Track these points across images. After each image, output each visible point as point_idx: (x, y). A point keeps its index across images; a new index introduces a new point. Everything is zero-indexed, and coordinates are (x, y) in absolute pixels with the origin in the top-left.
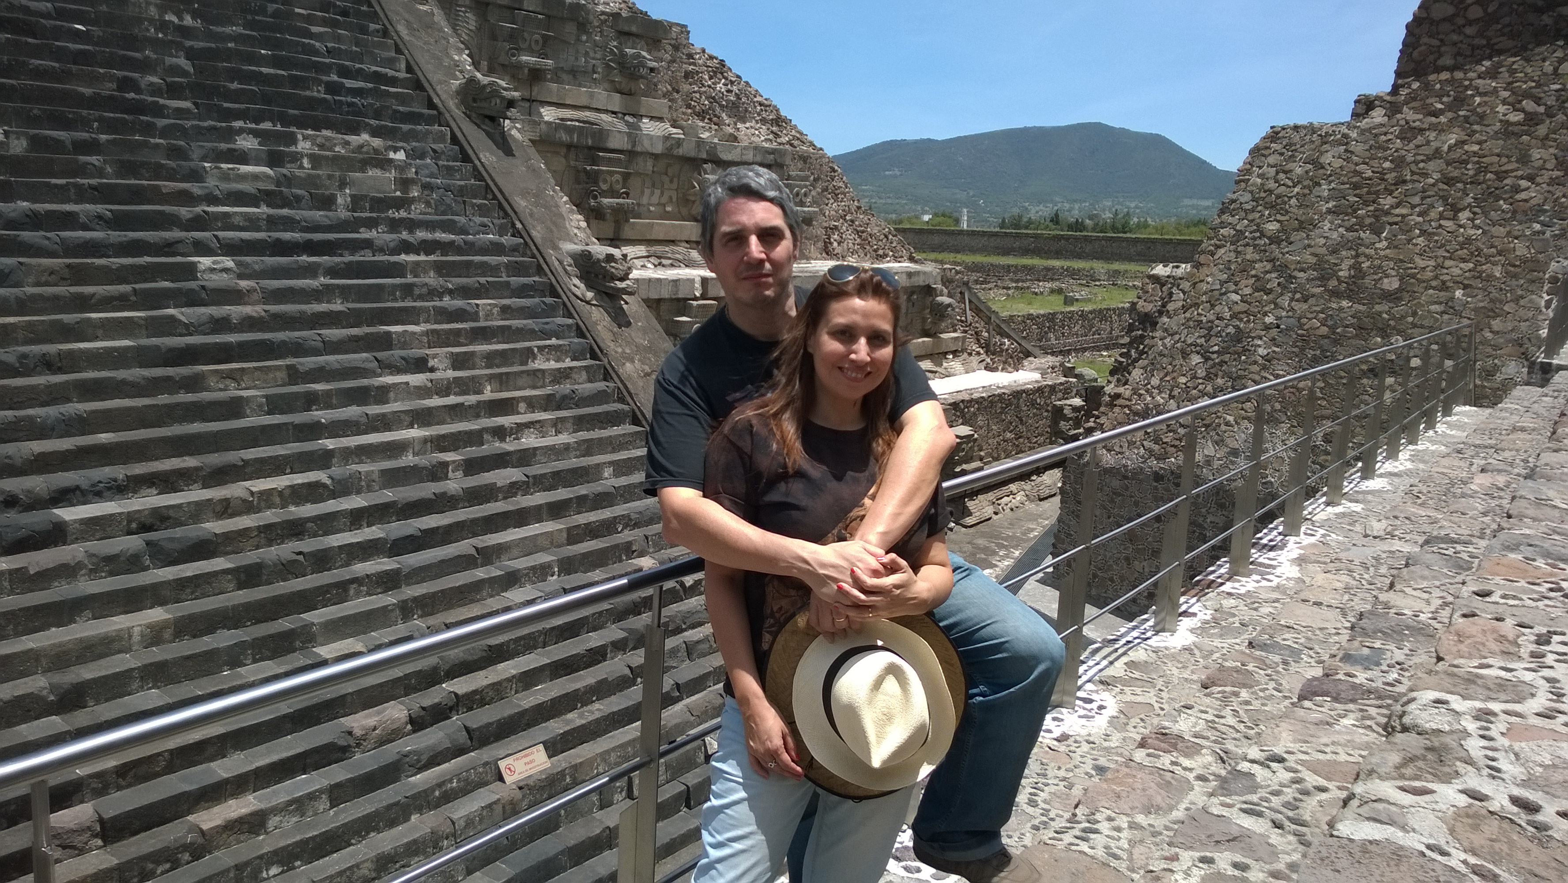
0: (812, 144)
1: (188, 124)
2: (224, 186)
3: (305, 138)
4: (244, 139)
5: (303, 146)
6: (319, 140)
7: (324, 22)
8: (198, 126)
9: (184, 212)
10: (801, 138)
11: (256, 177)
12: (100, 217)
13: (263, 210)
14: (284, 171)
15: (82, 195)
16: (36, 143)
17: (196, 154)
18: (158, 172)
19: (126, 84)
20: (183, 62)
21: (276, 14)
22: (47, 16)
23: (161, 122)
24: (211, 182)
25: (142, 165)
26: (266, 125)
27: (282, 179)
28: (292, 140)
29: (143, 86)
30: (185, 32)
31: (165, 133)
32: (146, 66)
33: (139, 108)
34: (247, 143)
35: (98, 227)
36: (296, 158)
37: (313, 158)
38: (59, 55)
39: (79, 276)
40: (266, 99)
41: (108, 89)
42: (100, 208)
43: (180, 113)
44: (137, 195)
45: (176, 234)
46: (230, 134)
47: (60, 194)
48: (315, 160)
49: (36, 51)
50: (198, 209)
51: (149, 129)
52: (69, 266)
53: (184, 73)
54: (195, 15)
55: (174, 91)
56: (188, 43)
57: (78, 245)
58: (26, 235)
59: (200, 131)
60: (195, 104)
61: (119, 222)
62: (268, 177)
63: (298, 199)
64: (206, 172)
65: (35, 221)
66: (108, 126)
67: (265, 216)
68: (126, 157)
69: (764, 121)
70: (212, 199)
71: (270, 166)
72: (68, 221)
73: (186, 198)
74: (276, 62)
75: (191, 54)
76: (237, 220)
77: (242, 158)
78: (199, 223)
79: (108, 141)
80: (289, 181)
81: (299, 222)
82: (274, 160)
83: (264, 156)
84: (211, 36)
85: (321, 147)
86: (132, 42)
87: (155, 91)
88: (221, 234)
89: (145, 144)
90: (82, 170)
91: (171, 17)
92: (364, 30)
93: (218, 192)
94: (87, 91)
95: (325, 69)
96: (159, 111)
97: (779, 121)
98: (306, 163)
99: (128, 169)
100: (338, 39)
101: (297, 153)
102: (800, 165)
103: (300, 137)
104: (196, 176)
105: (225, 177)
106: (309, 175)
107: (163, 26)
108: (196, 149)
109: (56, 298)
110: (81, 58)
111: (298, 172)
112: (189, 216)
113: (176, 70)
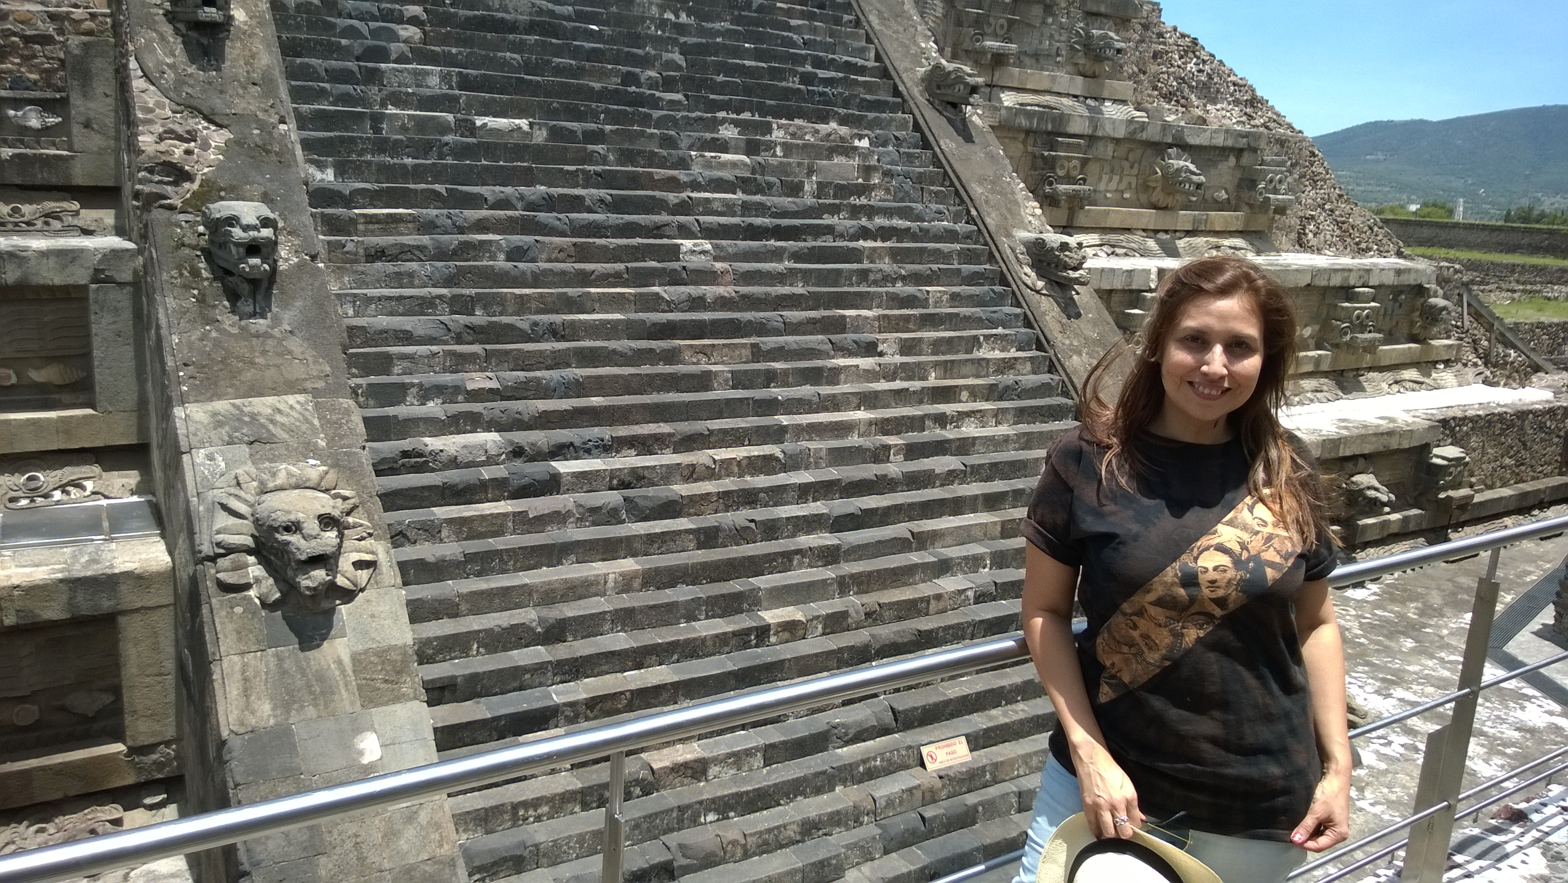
0: (1290, 126)
1: (679, 115)
2: (707, 173)
3: (780, 127)
4: (726, 129)
5: (778, 135)
6: (791, 129)
7: (803, 15)
8: (687, 117)
9: (672, 197)
10: (1278, 119)
11: (734, 165)
12: (602, 201)
13: (739, 196)
14: (759, 159)
15: (589, 181)
16: (555, 133)
17: (684, 144)
18: (652, 160)
19: (629, 79)
20: (677, 57)
21: (761, 9)
22: (568, 18)
23: (657, 114)
24: (696, 170)
25: (639, 152)
26: (746, 116)
27: (757, 167)
28: (767, 129)
29: (643, 80)
30: (681, 29)
31: (658, 123)
32: (646, 62)
33: (638, 101)
34: (728, 132)
35: (600, 210)
36: (770, 146)
37: (786, 146)
38: (576, 53)
39: (583, 254)
40: (747, 90)
41: (614, 83)
42: (603, 193)
43: (674, 104)
44: (634, 181)
45: (664, 218)
46: (714, 125)
47: (571, 179)
48: (788, 148)
49: (559, 52)
50: (684, 195)
51: (646, 120)
52: (575, 245)
53: (677, 68)
54: (689, 12)
55: (668, 84)
56: (683, 39)
57: (583, 226)
58: (542, 216)
59: (689, 123)
60: (686, 96)
61: (618, 206)
62: (745, 164)
63: (770, 186)
64: (692, 160)
65: (550, 204)
66: (614, 118)
67: (740, 202)
68: (626, 146)
69: (1237, 102)
70: (695, 186)
71: (748, 155)
72: (576, 204)
73: (673, 184)
74: (758, 55)
75: (685, 50)
76: (716, 206)
77: (723, 146)
78: (684, 208)
79: (611, 131)
80: (762, 168)
81: (769, 208)
82: (752, 148)
83: (743, 145)
84: (702, 32)
85: (793, 135)
86: (637, 40)
87: (653, 84)
88: (701, 218)
89: (642, 134)
90: (589, 158)
91: (669, 15)
92: (838, 21)
93: (701, 179)
94: (597, 86)
95: (800, 60)
96: (655, 103)
97: (1255, 102)
98: (779, 151)
99: (627, 157)
100: (814, 31)
101: (772, 142)
102: (1276, 149)
103: (775, 126)
104: (683, 164)
105: (708, 165)
106: (781, 163)
107: (662, 24)
108: (685, 138)
109: (563, 273)
110: (594, 55)
111: (773, 161)
112: (677, 201)
113: (671, 65)
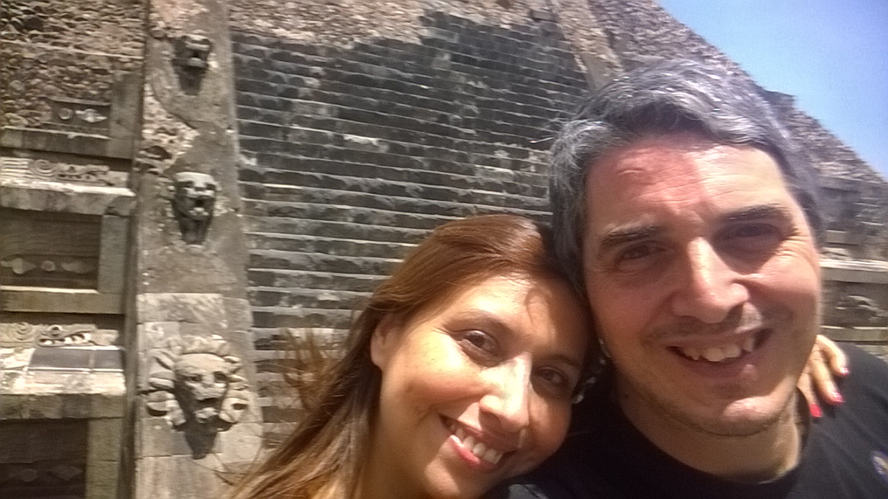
0: (879, 179)
1: (471, 142)
2: (486, 179)
3: (535, 154)
4: (500, 153)
5: (533, 159)
6: (543, 156)
7: (556, 88)
8: (476, 144)
9: (461, 192)
11: (503, 175)
12: (417, 190)
13: (505, 194)
14: (518, 172)
15: (411, 178)
16: (394, 148)
17: (473, 159)
18: (452, 168)
19: (444, 119)
20: (474, 108)
21: (529, 83)
22: (409, 80)
23: (458, 140)
24: (478, 176)
25: (444, 163)
26: (513, 146)
27: (518, 177)
28: (526, 154)
29: (450, 120)
30: (478, 91)
31: (458, 146)
32: (453, 109)
33: (447, 132)
34: (501, 155)
35: (414, 196)
36: (527, 165)
37: (537, 166)
38: (411, 101)
39: (401, 222)
40: (516, 131)
41: (432, 121)
42: (417, 185)
43: (469, 136)
44: (439, 180)
45: (455, 204)
46: (493, 150)
47: (399, 176)
49: (401, 100)
50: (469, 191)
51: (450, 144)
52: (397, 216)
53: (473, 114)
54: (485, 81)
55: (467, 124)
56: (479, 97)
57: (402, 205)
58: (379, 197)
59: (477, 147)
60: (477, 132)
61: (426, 194)
62: (509, 175)
63: (525, 189)
64: (477, 170)
65: (384, 190)
66: (430, 141)
67: (504, 198)
68: (436, 159)
69: (843, 162)
70: (477, 186)
71: (513, 169)
72: (400, 191)
73: (463, 184)
74: (524, 110)
75: (480, 104)
76: (489, 199)
77: (497, 163)
78: (468, 198)
79: (428, 149)
80: (520, 178)
81: (523, 202)
82: (515, 166)
83: (509, 163)
84: (492, 94)
85: (543, 160)
86: (450, 96)
87: (457, 123)
88: (479, 206)
89: (447, 152)
90: (412, 164)
91: (472, 83)
92: (578, 93)
93: (480, 182)
94: (421, 121)
95: (552, 115)
96: (456, 134)
97: (856, 163)
98: (533, 169)
99: (436, 165)
100: (562, 98)
101: (528, 162)
102: (871, 193)
103: (531, 153)
104: (470, 172)
105: (486, 174)
106: (534, 176)
107: (467, 87)
108: (474, 156)
109: (387, 232)
110: (422, 103)
111: (528, 174)
112: (464, 194)
113: (471, 113)
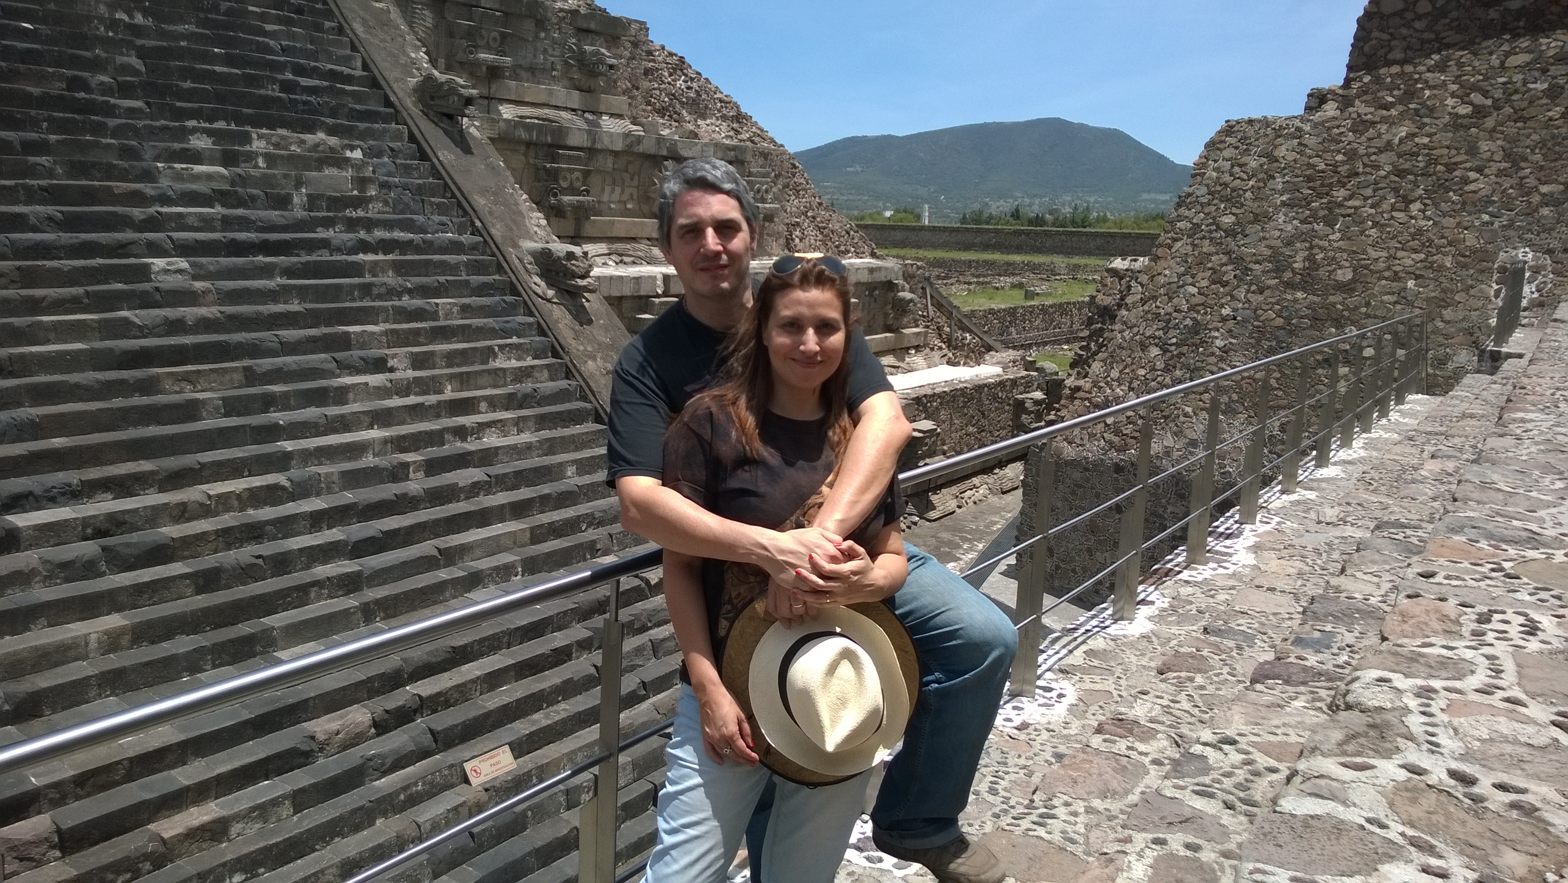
0: (772, 141)
1: (141, 124)
2: (179, 186)
3: (260, 137)
4: (198, 138)
5: (258, 145)
6: (274, 140)
7: (279, 20)
8: (151, 126)
9: (137, 213)
10: (761, 134)
11: (210, 177)
12: (50, 219)
13: (218, 210)
14: (239, 170)
15: (31, 196)
17: (148, 154)
18: (110, 172)
19: (76, 84)
20: (134, 61)
21: (229, 12)
23: (112, 122)
24: (164, 183)
25: (94, 165)
26: (220, 125)
27: (237, 179)
28: (246, 139)
29: (93, 85)
30: (136, 30)
31: (116, 132)
32: (96, 65)
33: (89, 108)
34: (201, 143)
35: (48, 229)
36: (250, 157)
37: (267, 156)
38: (6, 54)
39: (29, 278)
40: (220, 98)
41: (57, 88)
42: (49, 210)
43: (132, 112)
44: (89, 196)
45: (129, 235)
46: (184, 134)
47: (9, 195)
48: (271, 159)
50: (152, 210)
51: (99, 129)
52: (19, 268)
53: (136, 73)
54: (146, 13)
55: (125, 91)
56: (139, 42)
57: (28, 248)
59: (153, 133)
60: (147, 103)
61: (71, 223)
62: (223, 176)
63: (253, 198)
64: (160, 172)
66: (58, 126)
67: (219, 217)
68: (78, 157)
69: (724, 118)
70: (164, 200)
71: (225, 166)
72: (18, 222)
73: (138, 199)
74: (229, 60)
75: (143, 54)
76: (190, 221)
77: (196, 157)
78: (153, 224)
79: (58, 141)
80: (244, 180)
81: (254, 222)
82: (229, 159)
83: (218, 155)
84: (163, 35)
85: (277, 146)
86: (84, 41)
87: (106, 90)
88: (175, 235)
89: (97, 144)
90: (32, 171)
91: (121, 15)
92: (319, 28)
93: (171, 193)
94: (35, 91)
95: (280, 67)
96: (110, 111)
97: (740, 118)
98: (261, 162)
99: (79, 169)
100: (293, 37)
101: (252, 152)
102: (761, 161)
103: (254, 136)
104: (149, 176)
105: (179, 177)
106: (264, 174)
107: (114, 24)
108: (149, 149)
109: (6, 301)
110: (27, 56)
111: (253, 172)
112: (142, 217)
113: (127, 69)
